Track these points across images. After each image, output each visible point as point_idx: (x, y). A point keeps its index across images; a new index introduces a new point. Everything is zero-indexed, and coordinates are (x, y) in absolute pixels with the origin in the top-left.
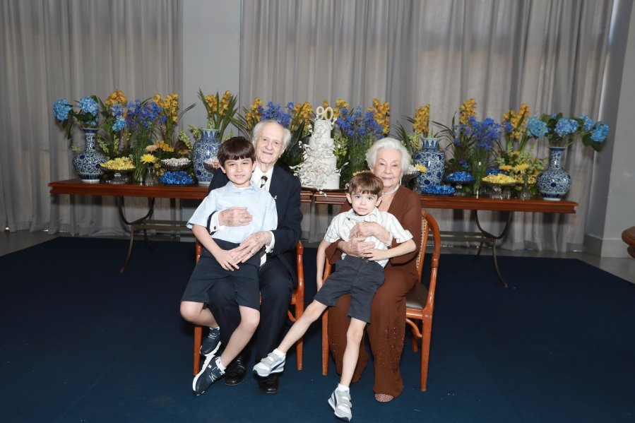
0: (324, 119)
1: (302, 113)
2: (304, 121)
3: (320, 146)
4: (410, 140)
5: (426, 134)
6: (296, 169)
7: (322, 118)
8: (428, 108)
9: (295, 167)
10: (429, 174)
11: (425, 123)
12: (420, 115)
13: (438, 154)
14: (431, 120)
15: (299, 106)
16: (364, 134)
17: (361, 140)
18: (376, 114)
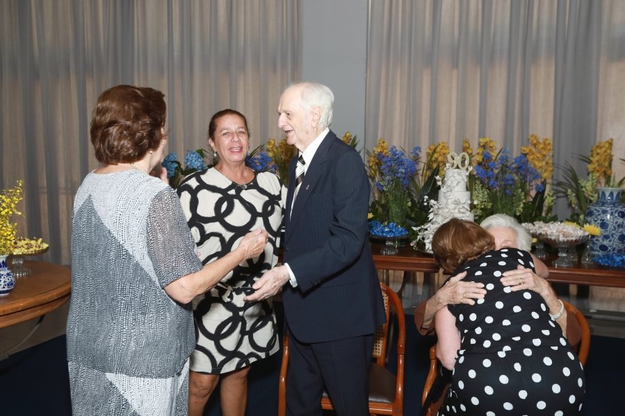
0: (458, 167)
1: (436, 156)
2: (438, 166)
3: (450, 201)
4: (582, 187)
5: (608, 178)
6: (420, 231)
7: (455, 166)
8: (611, 144)
9: (419, 228)
10: (606, 237)
11: (607, 164)
12: (598, 154)
13: (620, 209)
14: (614, 158)
15: (433, 148)
16: (511, 185)
17: (508, 191)
18: (533, 154)
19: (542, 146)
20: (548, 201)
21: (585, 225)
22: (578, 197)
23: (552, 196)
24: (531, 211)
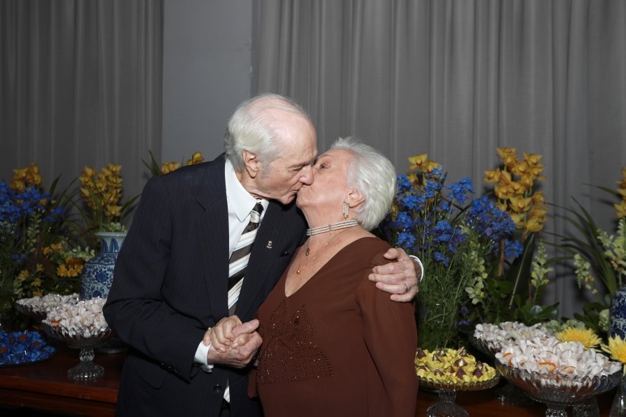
4: (605, 250)
16: (447, 243)
17: (439, 256)
18: (507, 184)
19: (522, 168)
20: (538, 273)
21: (610, 339)
22: (598, 270)
23: (545, 266)
24: (503, 296)
